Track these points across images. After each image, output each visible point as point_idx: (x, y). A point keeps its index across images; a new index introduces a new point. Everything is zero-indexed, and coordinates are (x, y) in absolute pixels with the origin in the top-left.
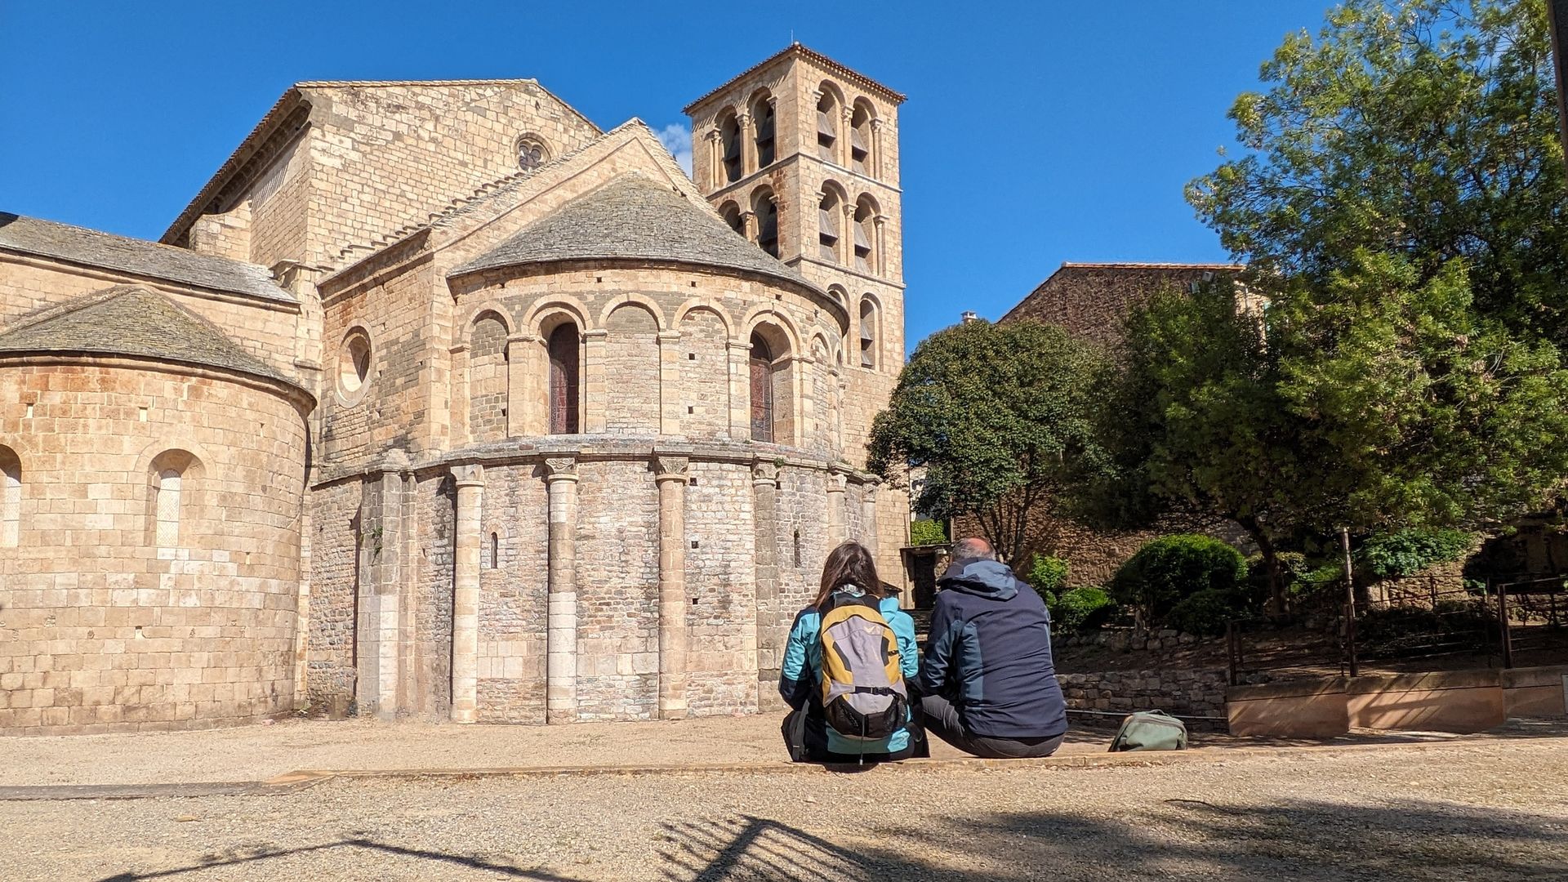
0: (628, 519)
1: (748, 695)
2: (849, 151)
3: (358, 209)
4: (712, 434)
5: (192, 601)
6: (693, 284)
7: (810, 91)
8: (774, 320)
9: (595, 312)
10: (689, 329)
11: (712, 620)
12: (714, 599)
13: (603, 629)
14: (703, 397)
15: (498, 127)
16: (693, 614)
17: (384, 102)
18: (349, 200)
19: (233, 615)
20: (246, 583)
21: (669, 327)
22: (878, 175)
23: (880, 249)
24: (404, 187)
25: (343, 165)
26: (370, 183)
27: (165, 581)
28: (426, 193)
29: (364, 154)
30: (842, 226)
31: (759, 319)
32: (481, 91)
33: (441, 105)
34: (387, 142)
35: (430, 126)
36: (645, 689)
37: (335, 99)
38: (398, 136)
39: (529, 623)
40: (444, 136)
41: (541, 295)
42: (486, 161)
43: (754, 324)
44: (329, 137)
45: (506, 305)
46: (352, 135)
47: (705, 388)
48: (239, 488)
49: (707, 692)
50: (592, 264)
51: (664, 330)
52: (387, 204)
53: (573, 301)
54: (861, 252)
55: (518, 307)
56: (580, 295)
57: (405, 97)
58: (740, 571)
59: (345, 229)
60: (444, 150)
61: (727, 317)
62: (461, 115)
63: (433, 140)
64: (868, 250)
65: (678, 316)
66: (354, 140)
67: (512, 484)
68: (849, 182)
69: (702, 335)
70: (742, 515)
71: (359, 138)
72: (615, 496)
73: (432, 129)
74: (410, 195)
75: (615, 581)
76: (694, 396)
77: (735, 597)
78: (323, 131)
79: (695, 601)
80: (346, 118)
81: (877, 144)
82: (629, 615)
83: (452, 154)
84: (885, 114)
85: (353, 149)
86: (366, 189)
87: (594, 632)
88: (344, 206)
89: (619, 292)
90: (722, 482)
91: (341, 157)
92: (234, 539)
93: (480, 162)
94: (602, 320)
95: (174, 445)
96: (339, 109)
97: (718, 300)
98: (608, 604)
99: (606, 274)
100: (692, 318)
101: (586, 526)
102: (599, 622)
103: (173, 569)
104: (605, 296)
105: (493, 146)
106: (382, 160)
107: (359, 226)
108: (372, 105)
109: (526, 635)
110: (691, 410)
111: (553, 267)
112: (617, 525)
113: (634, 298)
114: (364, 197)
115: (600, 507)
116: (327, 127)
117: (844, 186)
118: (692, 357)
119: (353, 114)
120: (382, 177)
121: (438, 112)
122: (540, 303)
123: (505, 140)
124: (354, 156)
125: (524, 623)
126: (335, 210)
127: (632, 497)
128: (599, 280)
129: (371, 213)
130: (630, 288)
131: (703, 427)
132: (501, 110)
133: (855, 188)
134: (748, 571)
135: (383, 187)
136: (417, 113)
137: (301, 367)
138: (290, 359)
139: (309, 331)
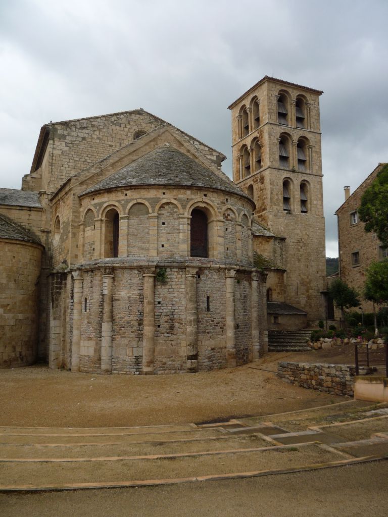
0: (132, 293)
1: (182, 366)
2: (294, 118)
3: (67, 169)
4: (172, 255)
6: (164, 194)
7: (274, 96)
8: (203, 205)
9: (124, 207)
10: (163, 212)
11: (165, 334)
12: (166, 325)
13: (122, 338)
14: (168, 240)
15: (126, 130)
16: (157, 332)
17: (78, 127)
18: (64, 166)
19: (2, 328)
20: (6, 316)
21: (153, 212)
22: (309, 127)
23: (311, 160)
24: (87, 158)
25: (62, 153)
26: (72, 158)
28: (95, 159)
29: (70, 147)
30: (291, 152)
31: (196, 205)
32: (118, 117)
33: (102, 124)
34: (80, 142)
35: (97, 133)
36: (137, 362)
37: (59, 128)
38: (84, 139)
39: (96, 334)
40: (103, 136)
41: (106, 202)
42: (121, 144)
43: (193, 208)
44: (56, 143)
45: (94, 207)
46: (65, 141)
47: (169, 236)
48: (4, 281)
49: (163, 364)
50: (123, 188)
51: (151, 214)
52: (79, 166)
53: (117, 204)
54: (301, 162)
55: (98, 208)
56: (119, 201)
57: (87, 123)
58: (179, 313)
59: (62, 177)
60: (103, 142)
61: (179, 206)
62: (110, 127)
63: (99, 138)
64: (305, 161)
65: (157, 207)
66: (66, 143)
67: (92, 279)
68: (294, 133)
69: (168, 214)
70: (181, 290)
71: (68, 142)
72: (127, 283)
73: (98, 134)
74: (89, 161)
75: (127, 318)
76: (164, 239)
77: (177, 325)
78: (54, 141)
79: (159, 326)
80: (63, 135)
81: (309, 114)
82: (132, 332)
83: (106, 142)
84: (313, 100)
85: (66, 146)
86: (71, 161)
87: (118, 339)
88: (62, 168)
89: (133, 199)
90: (172, 276)
91: (61, 150)
93: (118, 144)
94: (127, 211)
96: (60, 132)
97: (175, 199)
98: (124, 327)
99: (129, 193)
100: (164, 207)
101: (117, 295)
102: (120, 335)
104: (128, 202)
105: (124, 137)
106: (77, 149)
107: (67, 175)
108: (74, 128)
109: (95, 339)
110: (163, 246)
111: (109, 191)
112: (128, 295)
113: (139, 201)
114: (69, 164)
115: (122, 288)
116: (56, 139)
117: (291, 134)
118: (164, 224)
119: (66, 133)
120: (77, 155)
121: (100, 127)
122: (105, 205)
123: (129, 134)
124: (67, 149)
125: (94, 334)
126: (58, 170)
127: (133, 283)
128: (126, 195)
129: (73, 170)
130: (138, 197)
131: (168, 253)
132: (127, 122)
133: (297, 134)
134: (183, 313)
135: (78, 159)
136: (92, 129)
137: (43, 232)
138: (39, 229)
139: (46, 218)
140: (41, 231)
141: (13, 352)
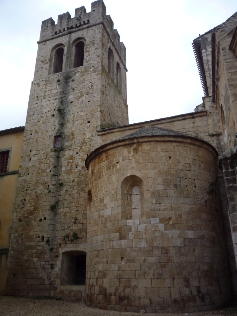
5: (143, 244)
19: (165, 250)
20: (170, 233)
27: (130, 235)
37: (208, 36)
48: (160, 187)
92: (161, 212)
95: (129, 174)
103: (133, 230)
137: (212, 135)
138: (207, 134)
139: (213, 120)
140: (210, 135)
141: (186, 286)
